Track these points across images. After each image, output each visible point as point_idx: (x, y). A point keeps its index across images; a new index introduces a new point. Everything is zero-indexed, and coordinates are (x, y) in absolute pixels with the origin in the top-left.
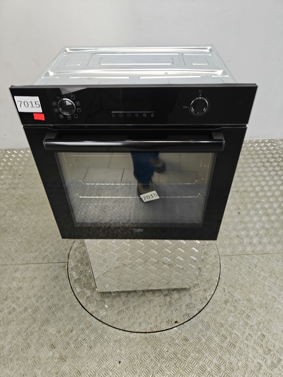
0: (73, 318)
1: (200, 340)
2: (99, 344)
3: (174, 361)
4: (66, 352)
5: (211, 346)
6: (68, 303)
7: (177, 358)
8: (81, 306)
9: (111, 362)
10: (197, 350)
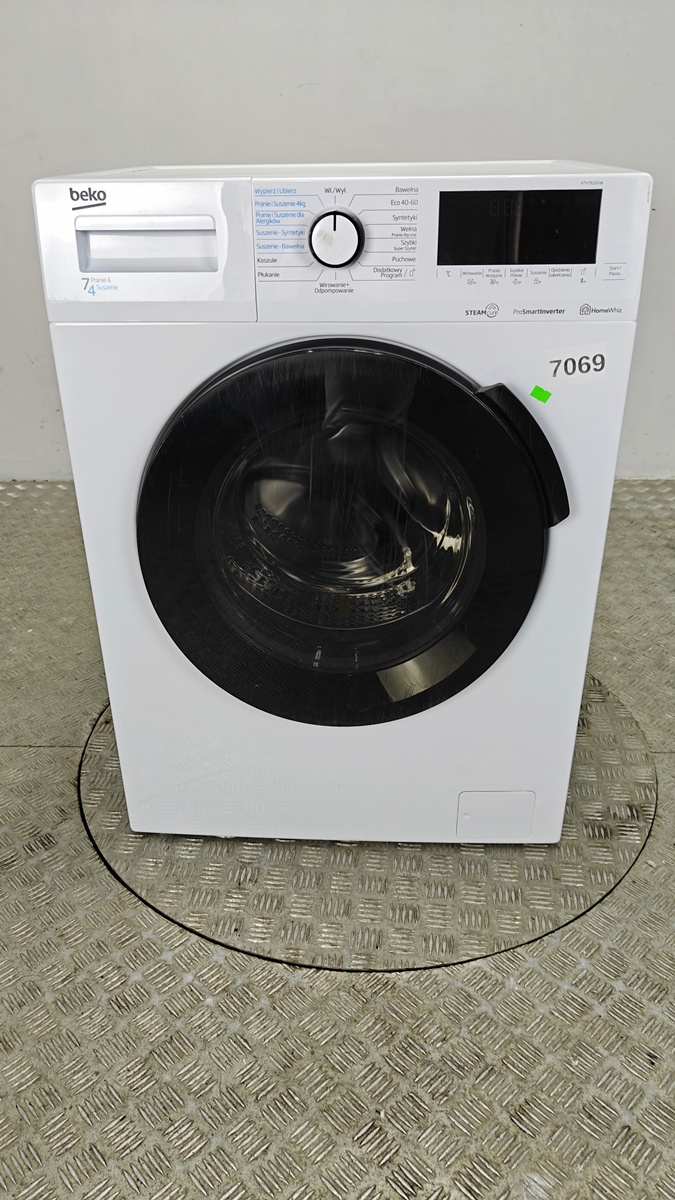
0: (69, 909)
1: (585, 1008)
2: (156, 1000)
3: (472, 1078)
4: (19, 1016)
5: (632, 1033)
6: (62, 859)
7: (482, 1065)
8: (108, 873)
9: (200, 1062)
10: (570, 1045)
